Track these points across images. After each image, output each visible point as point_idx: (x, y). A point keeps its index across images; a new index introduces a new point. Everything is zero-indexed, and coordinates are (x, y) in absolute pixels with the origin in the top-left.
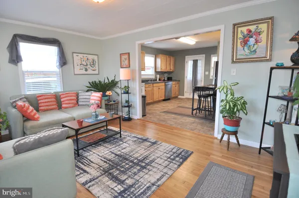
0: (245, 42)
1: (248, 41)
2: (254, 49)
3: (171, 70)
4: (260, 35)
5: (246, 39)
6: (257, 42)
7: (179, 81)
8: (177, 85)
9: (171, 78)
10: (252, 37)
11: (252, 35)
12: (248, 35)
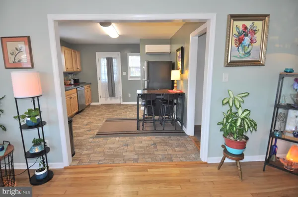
0: (240, 41)
1: (243, 40)
2: (248, 51)
3: (79, 70)
4: (255, 33)
5: (241, 37)
6: (252, 42)
7: (90, 83)
8: (89, 90)
9: (78, 80)
10: (247, 35)
11: (248, 32)
12: (244, 32)
